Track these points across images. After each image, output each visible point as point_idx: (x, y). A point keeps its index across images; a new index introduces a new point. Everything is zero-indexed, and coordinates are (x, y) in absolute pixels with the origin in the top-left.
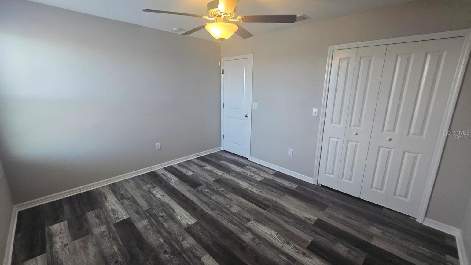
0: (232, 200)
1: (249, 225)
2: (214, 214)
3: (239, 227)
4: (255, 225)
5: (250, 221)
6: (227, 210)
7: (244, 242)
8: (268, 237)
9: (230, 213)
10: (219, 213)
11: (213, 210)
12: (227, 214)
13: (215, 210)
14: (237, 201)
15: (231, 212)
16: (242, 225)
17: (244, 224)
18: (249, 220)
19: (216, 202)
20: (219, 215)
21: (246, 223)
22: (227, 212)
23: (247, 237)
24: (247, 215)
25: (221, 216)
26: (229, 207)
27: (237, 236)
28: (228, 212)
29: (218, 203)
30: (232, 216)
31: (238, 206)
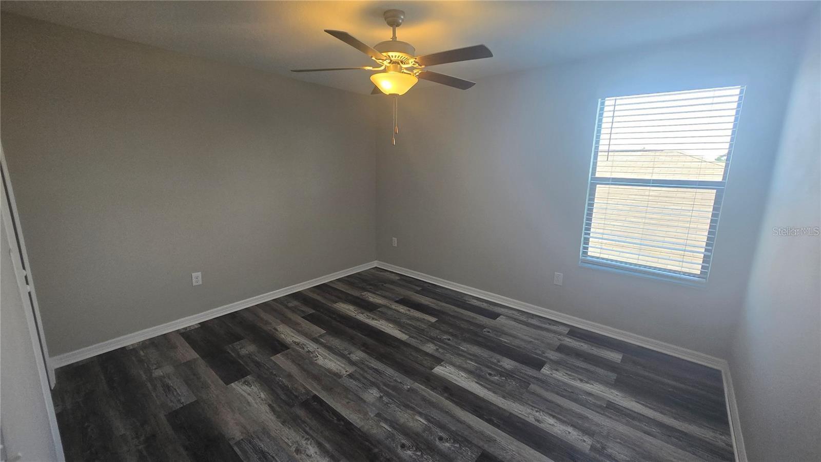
0: (378, 415)
1: (351, 369)
2: (408, 383)
3: (367, 366)
4: (342, 369)
5: (349, 375)
6: (386, 391)
7: (363, 351)
8: (331, 356)
9: (382, 386)
10: (400, 386)
11: (411, 390)
12: (385, 385)
13: (408, 390)
14: (366, 414)
15: (379, 388)
16: (362, 369)
17: (359, 370)
18: (351, 376)
19: (413, 409)
20: (399, 381)
21: (356, 370)
22: (386, 389)
23: (358, 355)
24: (352, 384)
25: (396, 381)
26: (384, 398)
27: (371, 356)
28: (384, 387)
29: (407, 406)
30: (378, 382)
31: (365, 402)
